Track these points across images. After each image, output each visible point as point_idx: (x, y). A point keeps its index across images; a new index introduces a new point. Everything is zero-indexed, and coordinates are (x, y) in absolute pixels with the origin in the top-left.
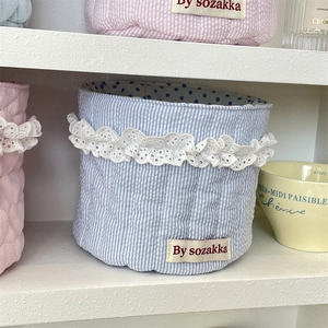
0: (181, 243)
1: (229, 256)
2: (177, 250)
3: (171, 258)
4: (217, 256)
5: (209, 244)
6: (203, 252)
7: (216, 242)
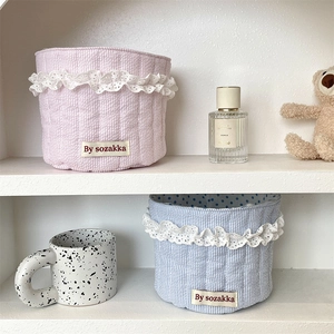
0: (200, 293)
1: (236, 304)
2: (198, 297)
3: (194, 302)
4: (226, 304)
5: (220, 295)
6: (215, 299)
7: (225, 294)
